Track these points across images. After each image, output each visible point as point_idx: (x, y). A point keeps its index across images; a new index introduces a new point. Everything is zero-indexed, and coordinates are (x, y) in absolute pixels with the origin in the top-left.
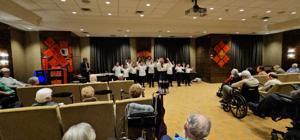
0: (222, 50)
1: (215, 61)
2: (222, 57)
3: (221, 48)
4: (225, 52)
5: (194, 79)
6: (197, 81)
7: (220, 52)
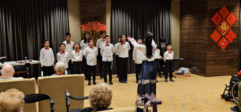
0: (224, 21)
1: (213, 40)
2: (225, 33)
3: (223, 18)
4: (229, 24)
5: (178, 70)
6: (183, 73)
7: (221, 25)
